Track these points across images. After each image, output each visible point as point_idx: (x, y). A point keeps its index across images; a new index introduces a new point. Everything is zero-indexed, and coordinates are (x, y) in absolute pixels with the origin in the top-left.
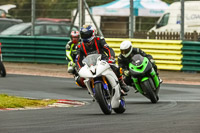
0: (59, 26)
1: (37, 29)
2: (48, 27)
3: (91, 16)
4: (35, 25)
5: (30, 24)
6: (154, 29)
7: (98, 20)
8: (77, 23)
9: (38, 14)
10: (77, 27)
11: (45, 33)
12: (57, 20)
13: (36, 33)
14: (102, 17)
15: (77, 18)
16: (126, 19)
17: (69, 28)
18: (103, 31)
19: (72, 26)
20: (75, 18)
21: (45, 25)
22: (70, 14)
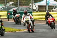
0: (26, 8)
1: (20, 9)
2: (23, 9)
3: (35, 5)
4: (19, 8)
5: (17, 8)
6: (53, 9)
7: (37, 7)
8: (31, 7)
9: (20, 5)
10: (31, 9)
11: (22, 10)
12: (25, 7)
13: (19, 10)
14: (38, 6)
15: (31, 6)
16: (45, 6)
17: (29, 9)
18: (38, 10)
19: (30, 8)
20: (30, 6)
21: (22, 8)
22: (29, 5)
